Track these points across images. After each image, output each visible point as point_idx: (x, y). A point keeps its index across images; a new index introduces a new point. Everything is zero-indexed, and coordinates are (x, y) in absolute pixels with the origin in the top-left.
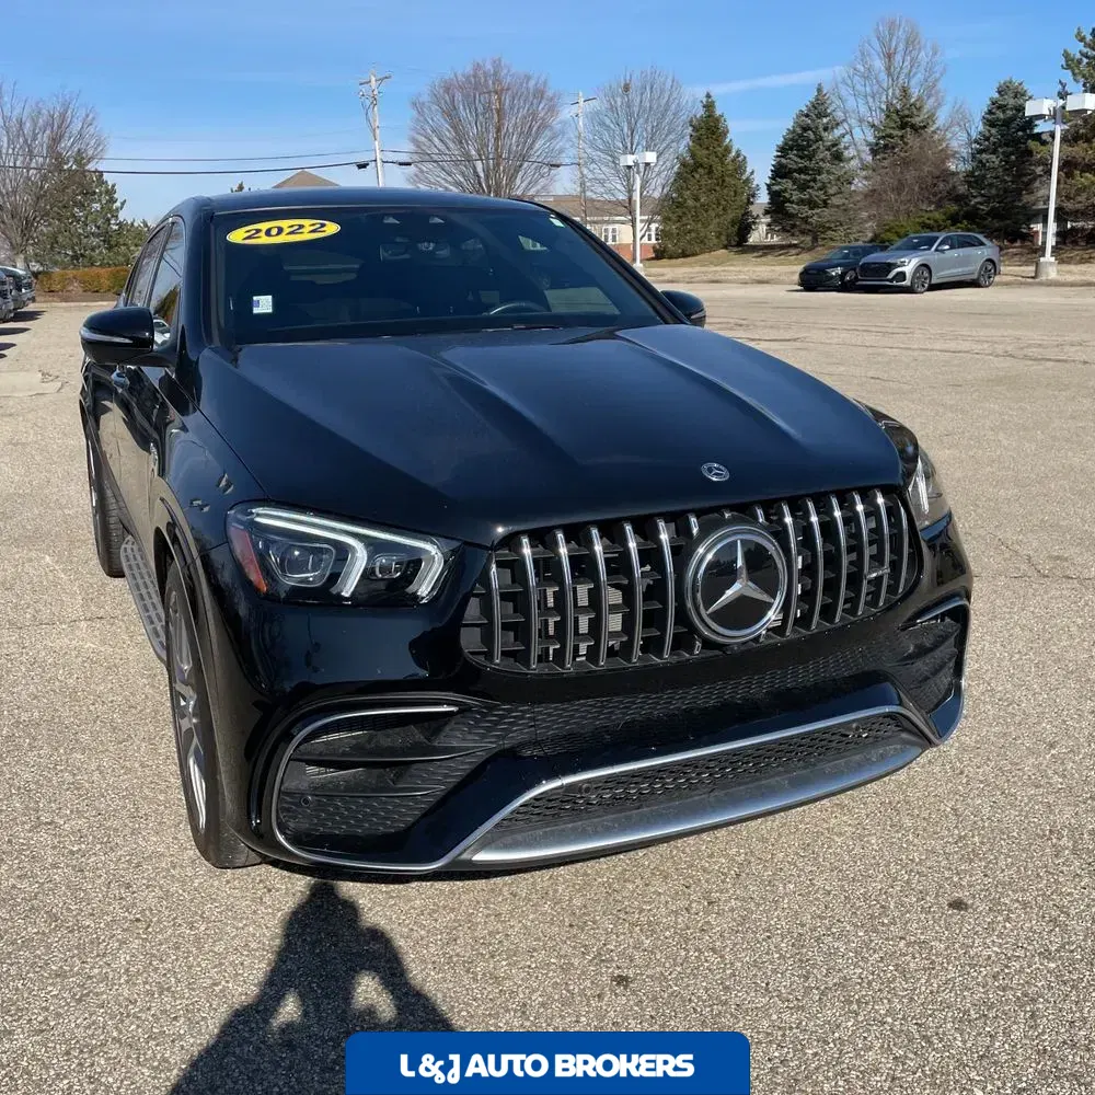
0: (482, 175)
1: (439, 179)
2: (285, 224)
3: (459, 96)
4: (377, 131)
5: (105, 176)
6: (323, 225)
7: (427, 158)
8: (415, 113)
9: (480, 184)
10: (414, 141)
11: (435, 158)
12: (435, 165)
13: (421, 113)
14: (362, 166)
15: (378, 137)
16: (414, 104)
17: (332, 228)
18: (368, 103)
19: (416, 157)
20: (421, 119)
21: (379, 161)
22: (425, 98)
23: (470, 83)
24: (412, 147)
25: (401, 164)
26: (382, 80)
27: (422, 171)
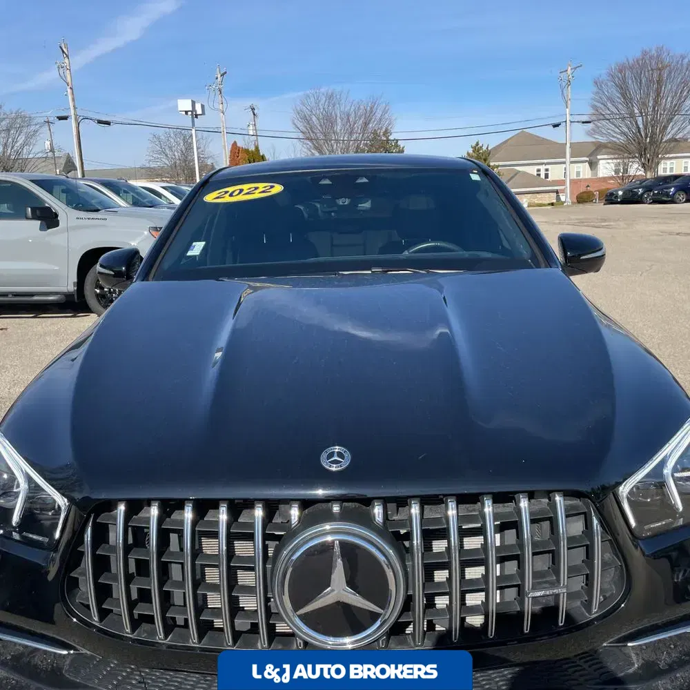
0: (641, 126)
1: (609, 131)
2: (246, 187)
3: (628, 73)
4: (569, 102)
5: (399, 143)
6: (272, 187)
7: (602, 117)
8: (595, 89)
9: (639, 132)
10: (594, 107)
11: (608, 117)
12: (607, 121)
13: (600, 89)
14: (556, 126)
15: (569, 106)
16: (596, 83)
17: (278, 188)
18: (564, 84)
19: (594, 118)
20: (601, 92)
21: (568, 121)
22: (605, 77)
23: (639, 64)
24: (592, 111)
25: (583, 122)
26: (575, 68)
27: (598, 127)
